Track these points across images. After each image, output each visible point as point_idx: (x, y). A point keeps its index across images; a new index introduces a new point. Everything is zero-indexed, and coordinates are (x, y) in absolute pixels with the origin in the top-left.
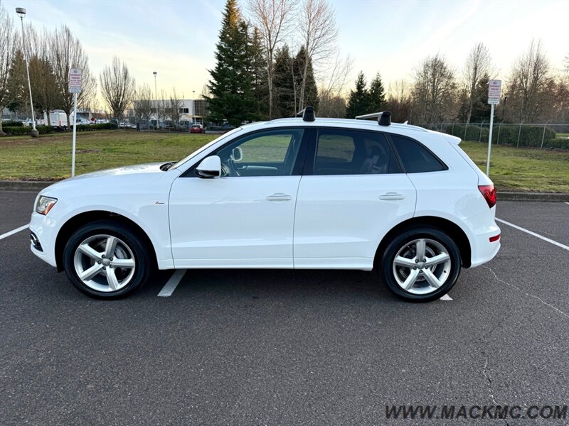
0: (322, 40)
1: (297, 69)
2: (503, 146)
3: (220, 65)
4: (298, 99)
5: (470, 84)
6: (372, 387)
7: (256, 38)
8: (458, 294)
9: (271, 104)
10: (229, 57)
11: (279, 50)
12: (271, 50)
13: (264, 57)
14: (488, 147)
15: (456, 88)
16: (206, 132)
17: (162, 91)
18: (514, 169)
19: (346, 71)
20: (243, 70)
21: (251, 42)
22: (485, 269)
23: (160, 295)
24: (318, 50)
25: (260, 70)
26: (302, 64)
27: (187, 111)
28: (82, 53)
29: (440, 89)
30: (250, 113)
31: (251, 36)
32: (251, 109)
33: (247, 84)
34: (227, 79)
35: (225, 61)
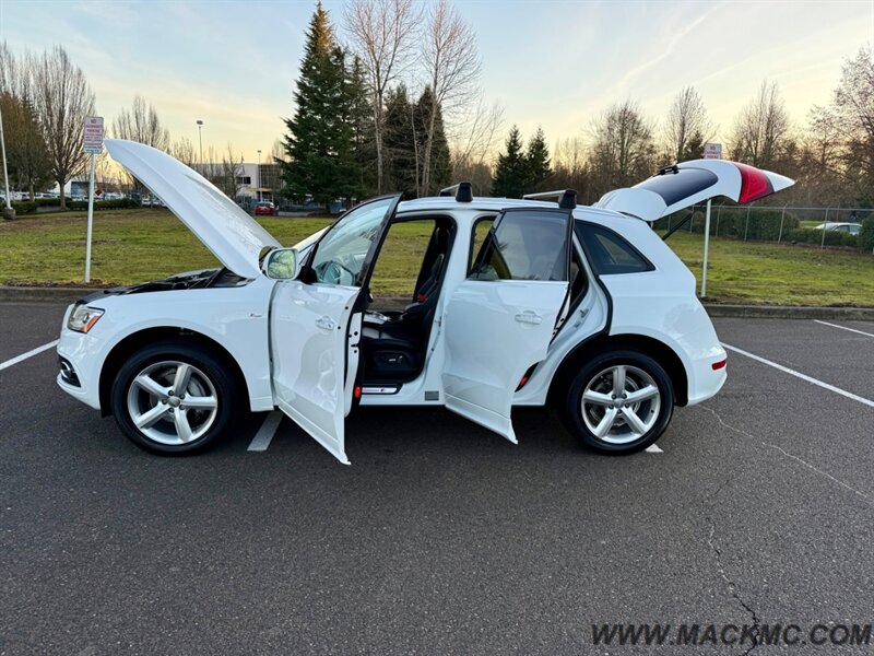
0: (457, 78)
1: (420, 121)
2: (725, 238)
3: (302, 112)
4: (421, 166)
5: (675, 147)
6: (563, 563)
7: (357, 71)
8: (670, 444)
9: (380, 173)
10: (316, 100)
11: (392, 91)
12: (380, 92)
13: (370, 101)
14: (704, 240)
15: (655, 152)
16: (280, 213)
17: (211, 150)
18: (741, 273)
19: (492, 125)
20: (337, 122)
21: (349, 79)
22: (705, 411)
23: (250, 448)
24: (451, 93)
25: (362, 119)
26: (426, 113)
27: (248, 180)
28: (86, 90)
29: (632, 154)
30: (348, 186)
31: (350, 70)
32: (350, 179)
33: (344, 141)
34: (312, 134)
35: (310, 106)
